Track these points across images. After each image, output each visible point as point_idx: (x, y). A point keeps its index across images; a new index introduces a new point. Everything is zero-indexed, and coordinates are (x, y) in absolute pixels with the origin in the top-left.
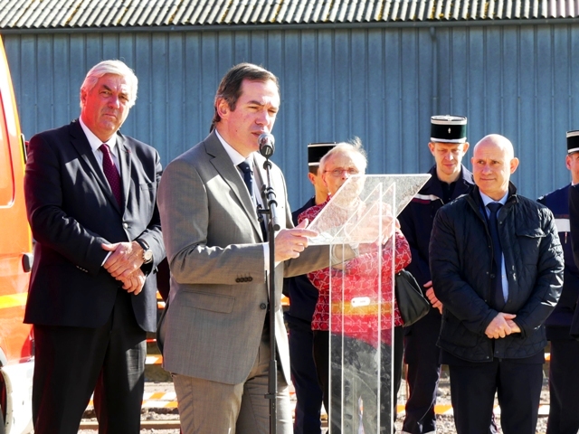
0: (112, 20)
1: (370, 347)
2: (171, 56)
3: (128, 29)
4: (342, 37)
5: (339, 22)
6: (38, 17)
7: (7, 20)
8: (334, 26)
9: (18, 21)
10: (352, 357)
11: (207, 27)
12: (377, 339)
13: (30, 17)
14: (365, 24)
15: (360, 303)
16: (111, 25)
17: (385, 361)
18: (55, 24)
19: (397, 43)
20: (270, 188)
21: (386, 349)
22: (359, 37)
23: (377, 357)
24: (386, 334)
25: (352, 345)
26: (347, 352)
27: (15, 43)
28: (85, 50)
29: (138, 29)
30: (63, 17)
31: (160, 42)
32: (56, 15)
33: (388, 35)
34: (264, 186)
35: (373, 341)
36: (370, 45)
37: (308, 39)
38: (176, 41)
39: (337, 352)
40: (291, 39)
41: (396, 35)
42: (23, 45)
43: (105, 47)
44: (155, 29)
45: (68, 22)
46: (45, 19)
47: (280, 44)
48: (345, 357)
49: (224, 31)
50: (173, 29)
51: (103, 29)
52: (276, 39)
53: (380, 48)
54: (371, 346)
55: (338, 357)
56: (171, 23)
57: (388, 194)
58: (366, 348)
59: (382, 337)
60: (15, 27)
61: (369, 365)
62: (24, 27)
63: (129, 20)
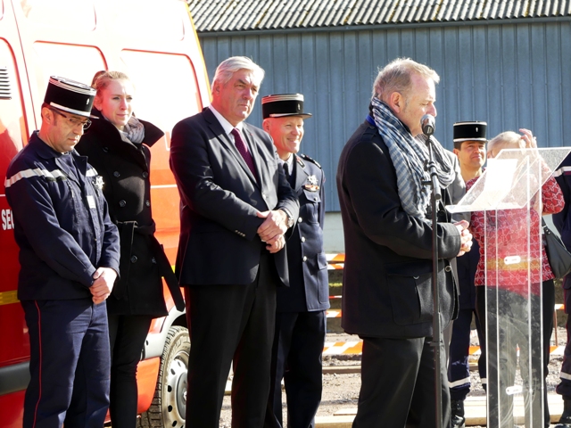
0: (295, 22)
1: (522, 300)
2: (346, 52)
3: (309, 29)
4: (494, 32)
5: (491, 18)
6: (232, 22)
7: (206, 24)
8: (487, 22)
9: (215, 25)
10: (505, 308)
11: (377, 26)
12: (527, 293)
13: (225, 22)
14: (514, 20)
15: (512, 261)
16: (294, 26)
17: (535, 311)
18: (246, 27)
19: (542, 36)
20: (431, 163)
21: (535, 301)
22: (509, 32)
23: (528, 307)
24: (535, 287)
25: (505, 298)
26: (502, 304)
27: (212, 44)
28: (273, 48)
29: (317, 29)
30: (253, 21)
31: (336, 41)
32: (247, 20)
33: (534, 29)
34: (427, 161)
35: (524, 294)
36: (518, 38)
37: (464, 34)
38: (351, 40)
39: (492, 304)
40: (450, 34)
41: (541, 28)
42: (219, 46)
43: (289, 45)
44: (332, 29)
45: (258, 25)
46: (238, 23)
47: (440, 40)
48: (500, 308)
49: (392, 30)
50: (347, 28)
51: (288, 30)
52: (437, 35)
53: (527, 41)
54: (522, 298)
55: (493, 309)
56: (346, 24)
57: (534, 165)
58: (518, 300)
59: (532, 290)
60: (212, 31)
61: (522, 315)
62: (220, 30)
63: (310, 22)
